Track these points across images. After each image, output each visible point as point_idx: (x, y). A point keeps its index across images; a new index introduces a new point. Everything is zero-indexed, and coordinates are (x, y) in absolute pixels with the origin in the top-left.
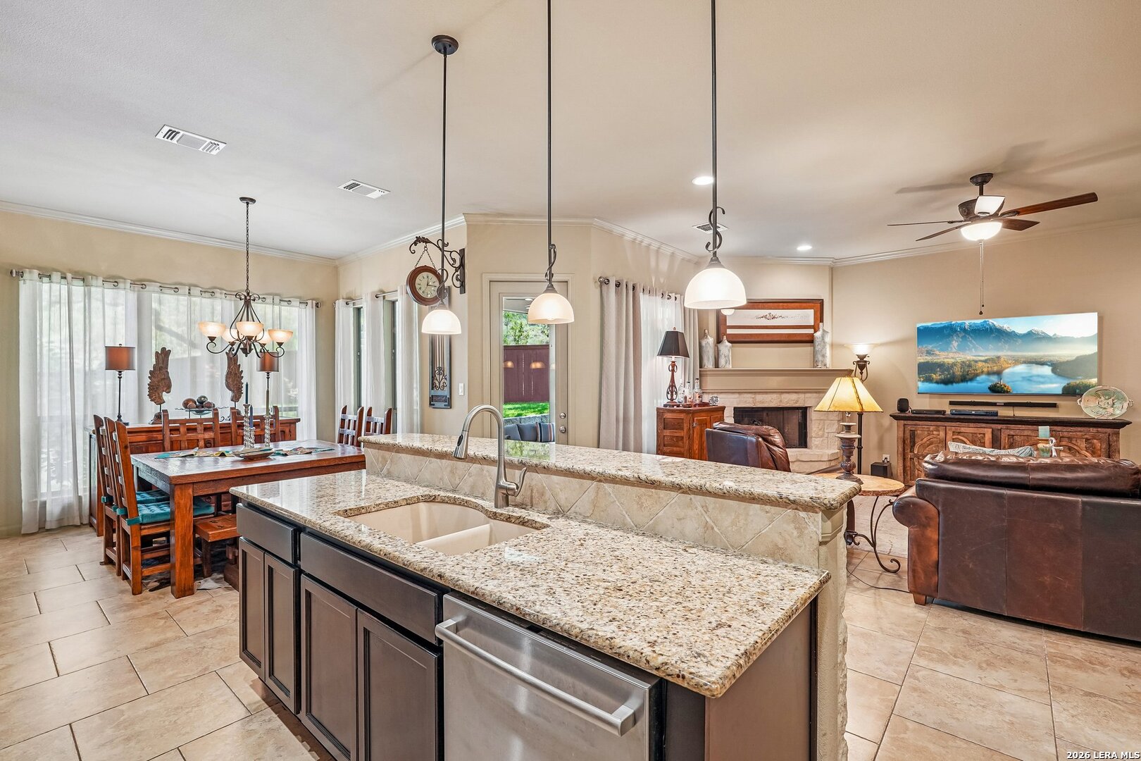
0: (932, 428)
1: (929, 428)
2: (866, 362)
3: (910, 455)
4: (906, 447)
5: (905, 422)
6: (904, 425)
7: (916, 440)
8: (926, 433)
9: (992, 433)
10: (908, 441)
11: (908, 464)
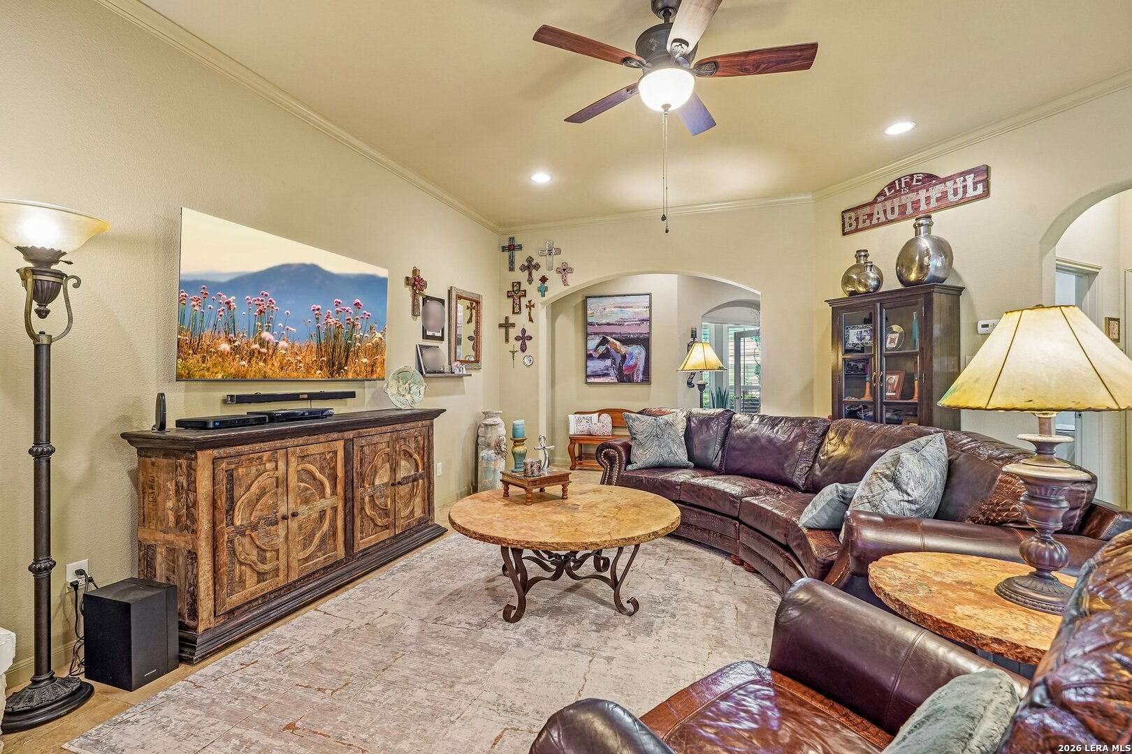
0: (266, 456)
1: (260, 458)
2: (61, 275)
3: (226, 533)
4: (218, 516)
5: (216, 453)
6: (215, 461)
7: (237, 493)
8: (253, 470)
9: (345, 448)
10: (223, 502)
11: (224, 557)
